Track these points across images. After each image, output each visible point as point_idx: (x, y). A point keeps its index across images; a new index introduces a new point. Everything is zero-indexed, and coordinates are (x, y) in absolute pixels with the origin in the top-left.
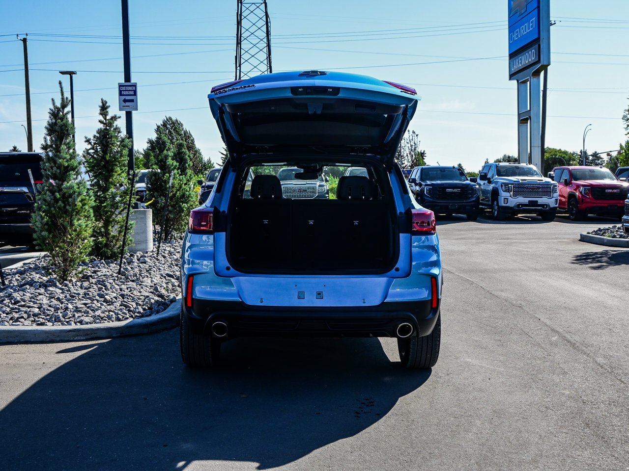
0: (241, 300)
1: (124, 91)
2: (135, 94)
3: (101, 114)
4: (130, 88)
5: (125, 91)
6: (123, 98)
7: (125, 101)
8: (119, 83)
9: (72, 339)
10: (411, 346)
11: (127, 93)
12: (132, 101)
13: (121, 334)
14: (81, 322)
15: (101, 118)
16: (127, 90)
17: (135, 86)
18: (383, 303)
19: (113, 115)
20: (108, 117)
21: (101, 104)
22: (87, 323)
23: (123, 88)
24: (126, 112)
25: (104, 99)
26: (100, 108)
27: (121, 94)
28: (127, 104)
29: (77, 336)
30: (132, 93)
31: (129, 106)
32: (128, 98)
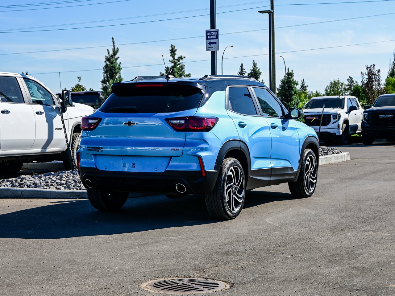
0: (95, 167)
1: (209, 35)
2: (217, 38)
3: (171, 56)
4: (214, 33)
5: (210, 35)
6: (209, 41)
7: (210, 43)
8: (206, 30)
11: (212, 37)
12: (215, 43)
15: (171, 58)
16: (212, 35)
17: (217, 31)
20: (176, 57)
21: (171, 49)
23: (209, 34)
24: (211, 51)
26: (170, 52)
27: (207, 39)
28: (212, 45)
30: (215, 37)
31: (213, 47)
32: (212, 41)
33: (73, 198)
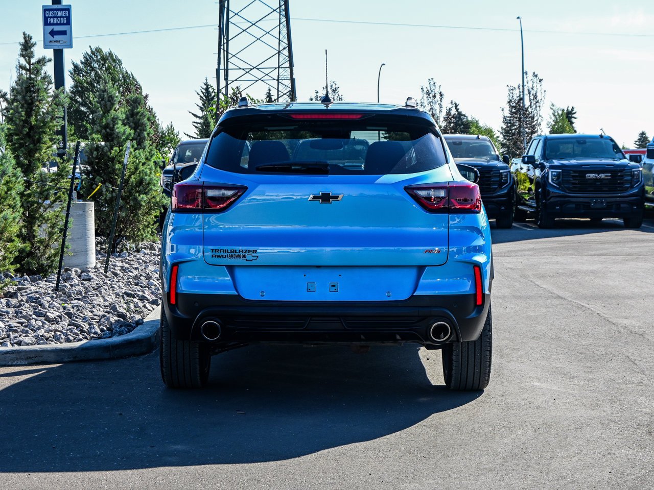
0: (236, 294)
1: (51, 17)
2: (68, 22)
3: (22, 55)
4: (61, 14)
5: (53, 17)
6: (50, 28)
7: (53, 33)
8: (43, 6)
9: (10, 363)
10: (454, 357)
11: (56, 21)
12: (64, 33)
13: (75, 357)
14: (19, 343)
15: (23, 61)
16: (56, 17)
17: (68, 9)
18: (412, 296)
19: (41, 57)
20: (33, 61)
21: (23, 41)
22: (28, 344)
23: (50, 14)
24: (54, 50)
25: (27, 33)
26: (20, 47)
27: (46, 23)
28: (57, 38)
29: (17, 359)
30: (63, 20)
31: (59, 41)
32: (57, 28)
33: (19, 363)
